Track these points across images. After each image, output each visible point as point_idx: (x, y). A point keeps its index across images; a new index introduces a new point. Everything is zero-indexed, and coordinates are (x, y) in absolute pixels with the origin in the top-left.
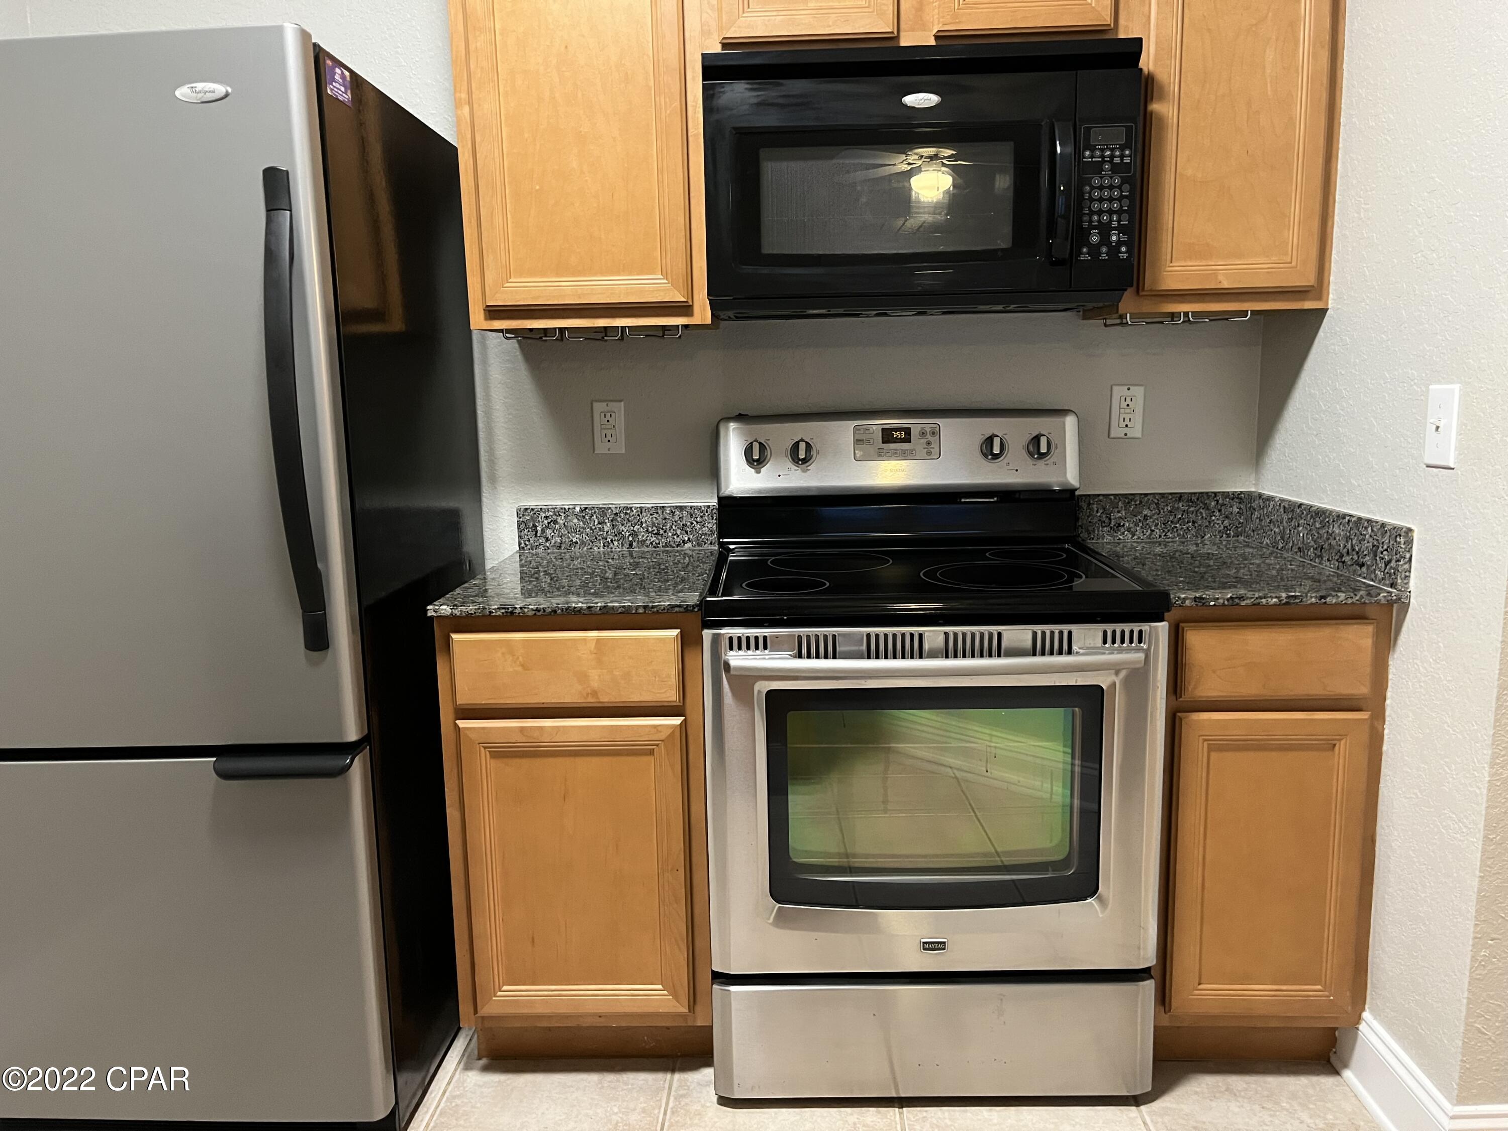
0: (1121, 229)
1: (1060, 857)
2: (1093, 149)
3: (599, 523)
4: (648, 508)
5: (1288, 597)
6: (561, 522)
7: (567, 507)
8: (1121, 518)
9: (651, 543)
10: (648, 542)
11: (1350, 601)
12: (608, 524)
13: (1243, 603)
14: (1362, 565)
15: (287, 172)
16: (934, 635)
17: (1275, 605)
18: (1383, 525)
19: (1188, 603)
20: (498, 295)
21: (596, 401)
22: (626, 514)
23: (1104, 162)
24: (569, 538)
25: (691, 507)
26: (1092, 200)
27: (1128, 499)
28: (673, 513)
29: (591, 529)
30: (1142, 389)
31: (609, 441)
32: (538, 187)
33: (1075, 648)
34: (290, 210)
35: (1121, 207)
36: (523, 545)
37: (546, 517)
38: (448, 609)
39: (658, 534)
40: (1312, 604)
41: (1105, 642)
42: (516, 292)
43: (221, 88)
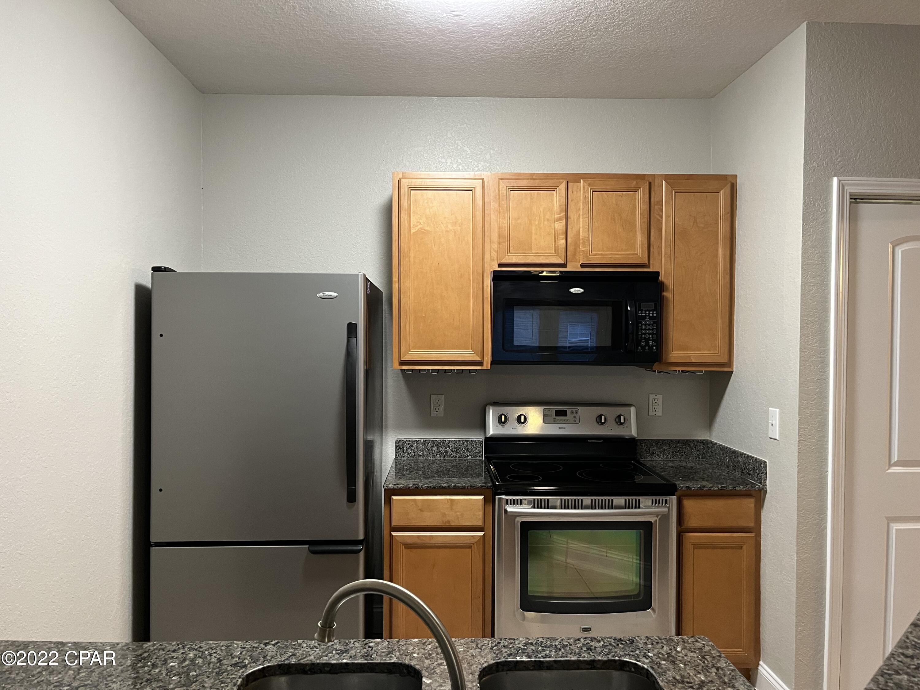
0: (653, 340)
1: (636, 593)
2: (642, 311)
3: (431, 447)
4: (453, 441)
5: (722, 487)
6: (415, 446)
7: (417, 440)
8: (654, 450)
9: (454, 456)
10: (452, 456)
11: (745, 489)
12: (435, 448)
13: (705, 489)
14: (750, 474)
15: (356, 324)
16: (587, 500)
17: (716, 490)
18: (756, 459)
19: (683, 488)
20: (406, 357)
21: (432, 394)
22: (443, 443)
23: (646, 315)
24: (418, 453)
25: (471, 440)
26: (642, 329)
27: (657, 441)
28: (464, 443)
29: (428, 449)
30: (662, 396)
31: (437, 411)
32: (424, 315)
33: (641, 506)
34: (356, 336)
35: (653, 332)
36: (397, 456)
37: (409, 444)
39: (456, 452)
40: (731, 490)
41: (652, 504)
42: (413, 355)
43: (335, 294)
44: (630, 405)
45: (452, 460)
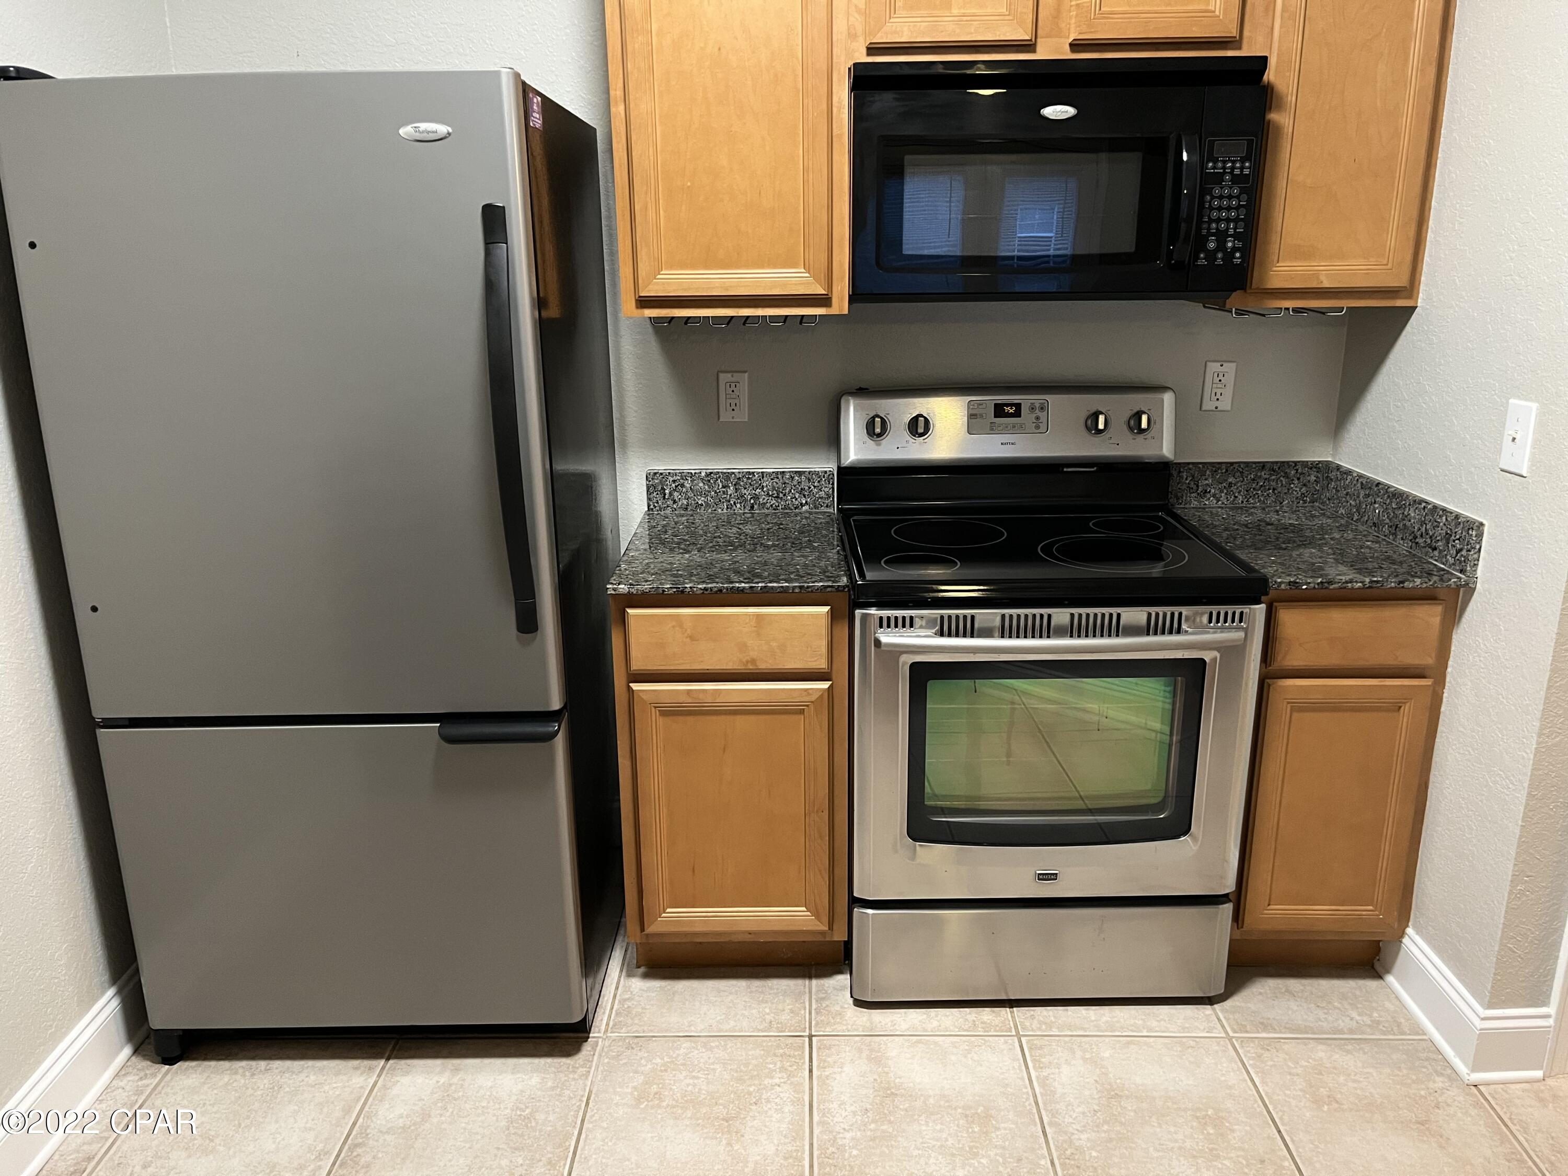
0: (1236, 236)
1: (1157, 801)
2: (1215, 161)
3: (723, 487)
4: (769, 473)
5: (1371, 582)
6: (688, 485)
7: (693, 472)
8: (1207, 485)
9: (771, 506)
10: (768, 505)
11: (1425, 585)
12: (732, 488)
13: (1331, 587)
14: (1435, 549)
15: (504, 207)
16: (1061, 616)
17: (1359, 588)
18: (1457, 516)
19: (1283, 586)
20: (650, 287)
21: (722, 372)
22: (749, 478)
23: (1225, 173)
24: (695, 500)
25: (810, 472)
26: (1211, 208)
27: (1215, 467)
28: (792, 478)
29: (716, 492)
30: (1233, 365)
31: (733, 410)
32: (689, 184)
33: (1184, 626)
34: (507, 243)
35: (1238, 215)
36: (652, 507)
37: (674, 481)
38: (626, 587)
39: (777, 497)
40: (1391, 588)
41: (1210, 622)
42: (668, 283)
43: (443, 129)
44: (1164, 389)
45: (767, 515)
